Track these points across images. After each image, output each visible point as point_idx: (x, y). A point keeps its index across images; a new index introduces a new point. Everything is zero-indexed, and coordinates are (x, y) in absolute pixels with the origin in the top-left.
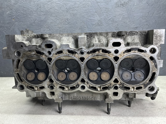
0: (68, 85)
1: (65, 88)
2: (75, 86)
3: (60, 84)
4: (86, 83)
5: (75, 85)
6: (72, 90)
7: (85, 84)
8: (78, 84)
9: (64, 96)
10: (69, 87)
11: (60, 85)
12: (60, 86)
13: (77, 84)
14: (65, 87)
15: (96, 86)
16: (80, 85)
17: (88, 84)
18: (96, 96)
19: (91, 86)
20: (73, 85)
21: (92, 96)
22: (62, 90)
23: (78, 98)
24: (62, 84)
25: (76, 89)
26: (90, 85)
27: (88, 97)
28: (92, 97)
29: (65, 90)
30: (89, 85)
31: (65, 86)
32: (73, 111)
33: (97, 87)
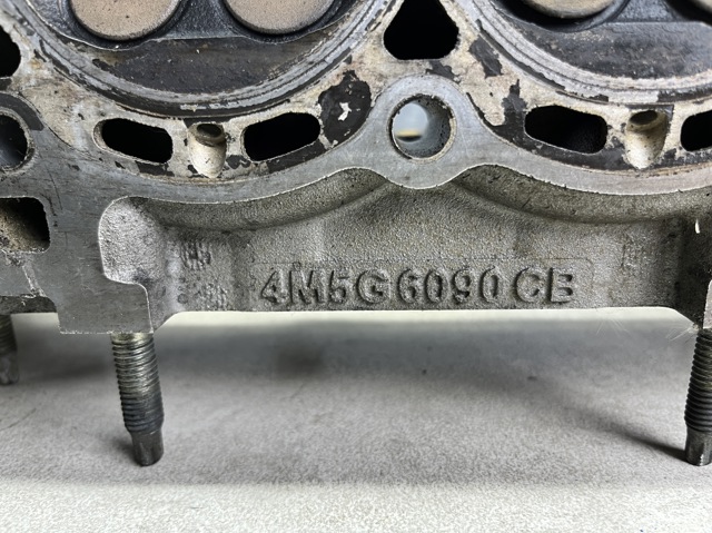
0: (215, 100)
1: (177, 141)
2: (308, 104)
3: (110, 78)
4: (460, 58)
5: (316, 91)
6: (272, 169)
7: (447, 73)
8: (349, 74)
9: (175, 268)
10: (235, 127)
11: (112, 94)
12: (115, 111)
13: (333, 79)
14: (174, 127)
15: (603, 99)
16: (374, 85)
17: (492, 69)
18: (569, 249)
19: (536, 95)
20: (284, 99)
21: (521, 250)
22: (143, 169)
23: (349, 285)
24: (140, 90)
25: (321, 150)
26: (515, 90)
27: (475, 274)
28: (517, 268)
29: (172, 164)
30: (503, 93)
31: (171, 111)
32: (296, 436)
33: (616, 116)
